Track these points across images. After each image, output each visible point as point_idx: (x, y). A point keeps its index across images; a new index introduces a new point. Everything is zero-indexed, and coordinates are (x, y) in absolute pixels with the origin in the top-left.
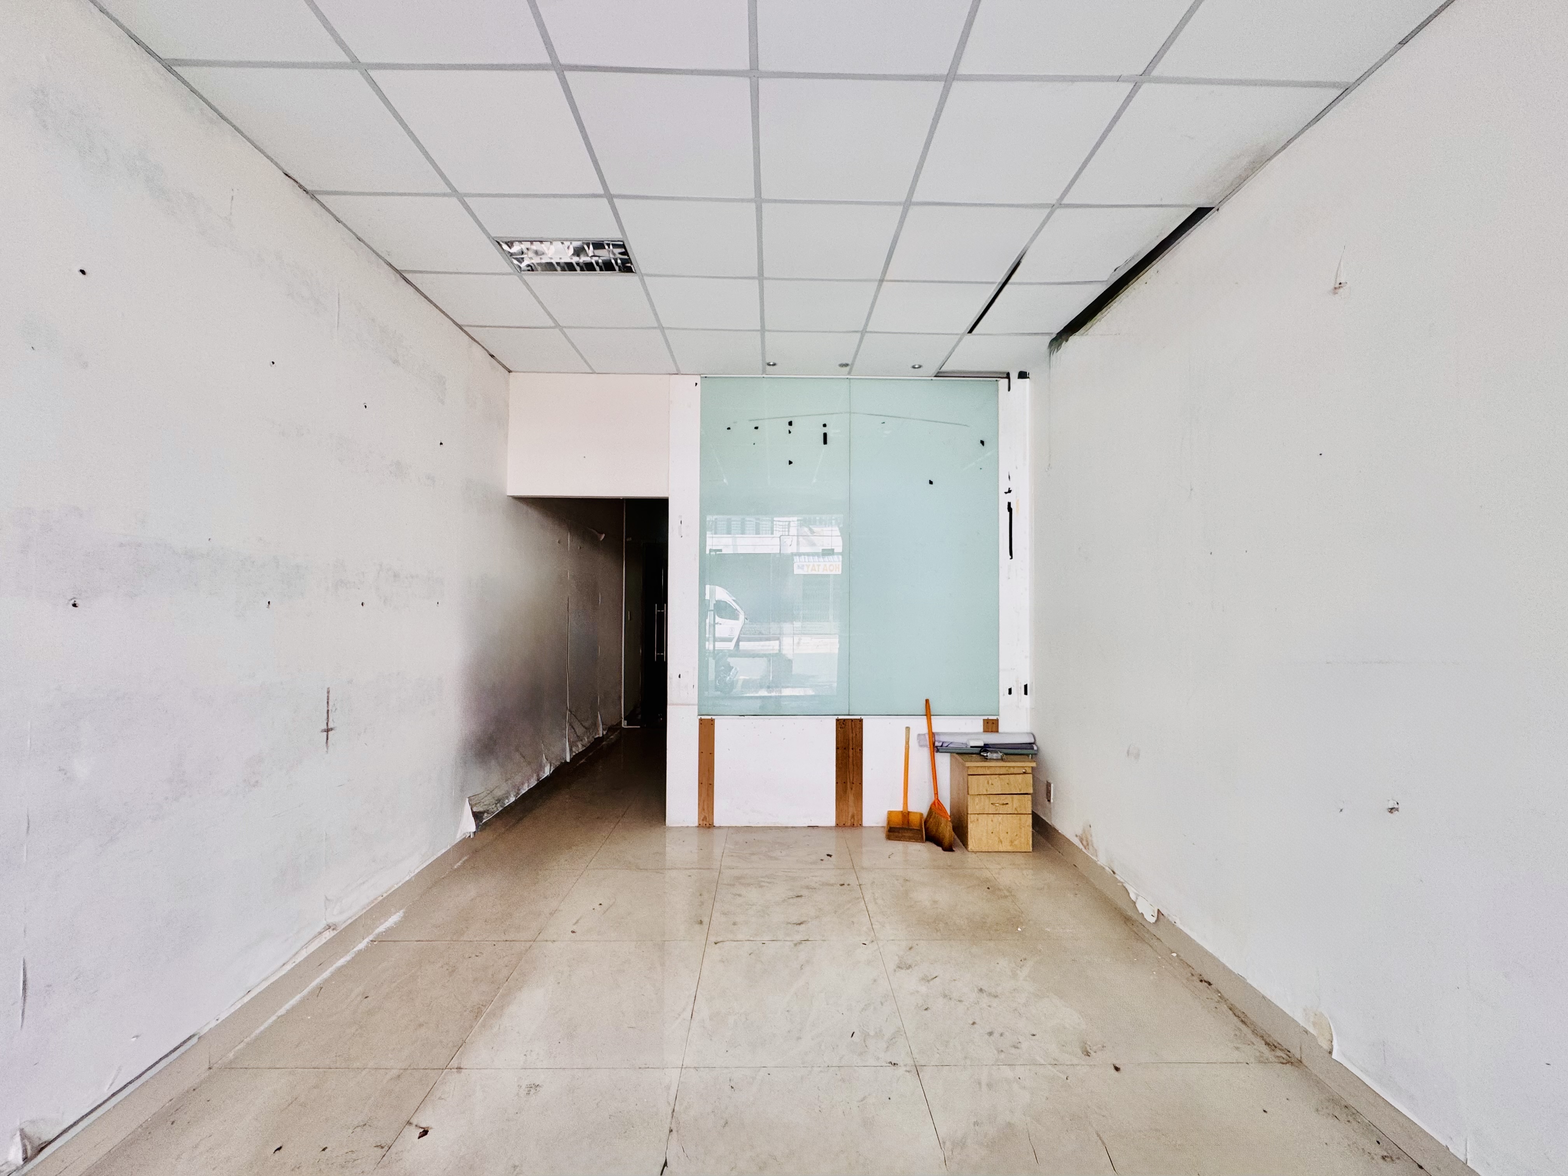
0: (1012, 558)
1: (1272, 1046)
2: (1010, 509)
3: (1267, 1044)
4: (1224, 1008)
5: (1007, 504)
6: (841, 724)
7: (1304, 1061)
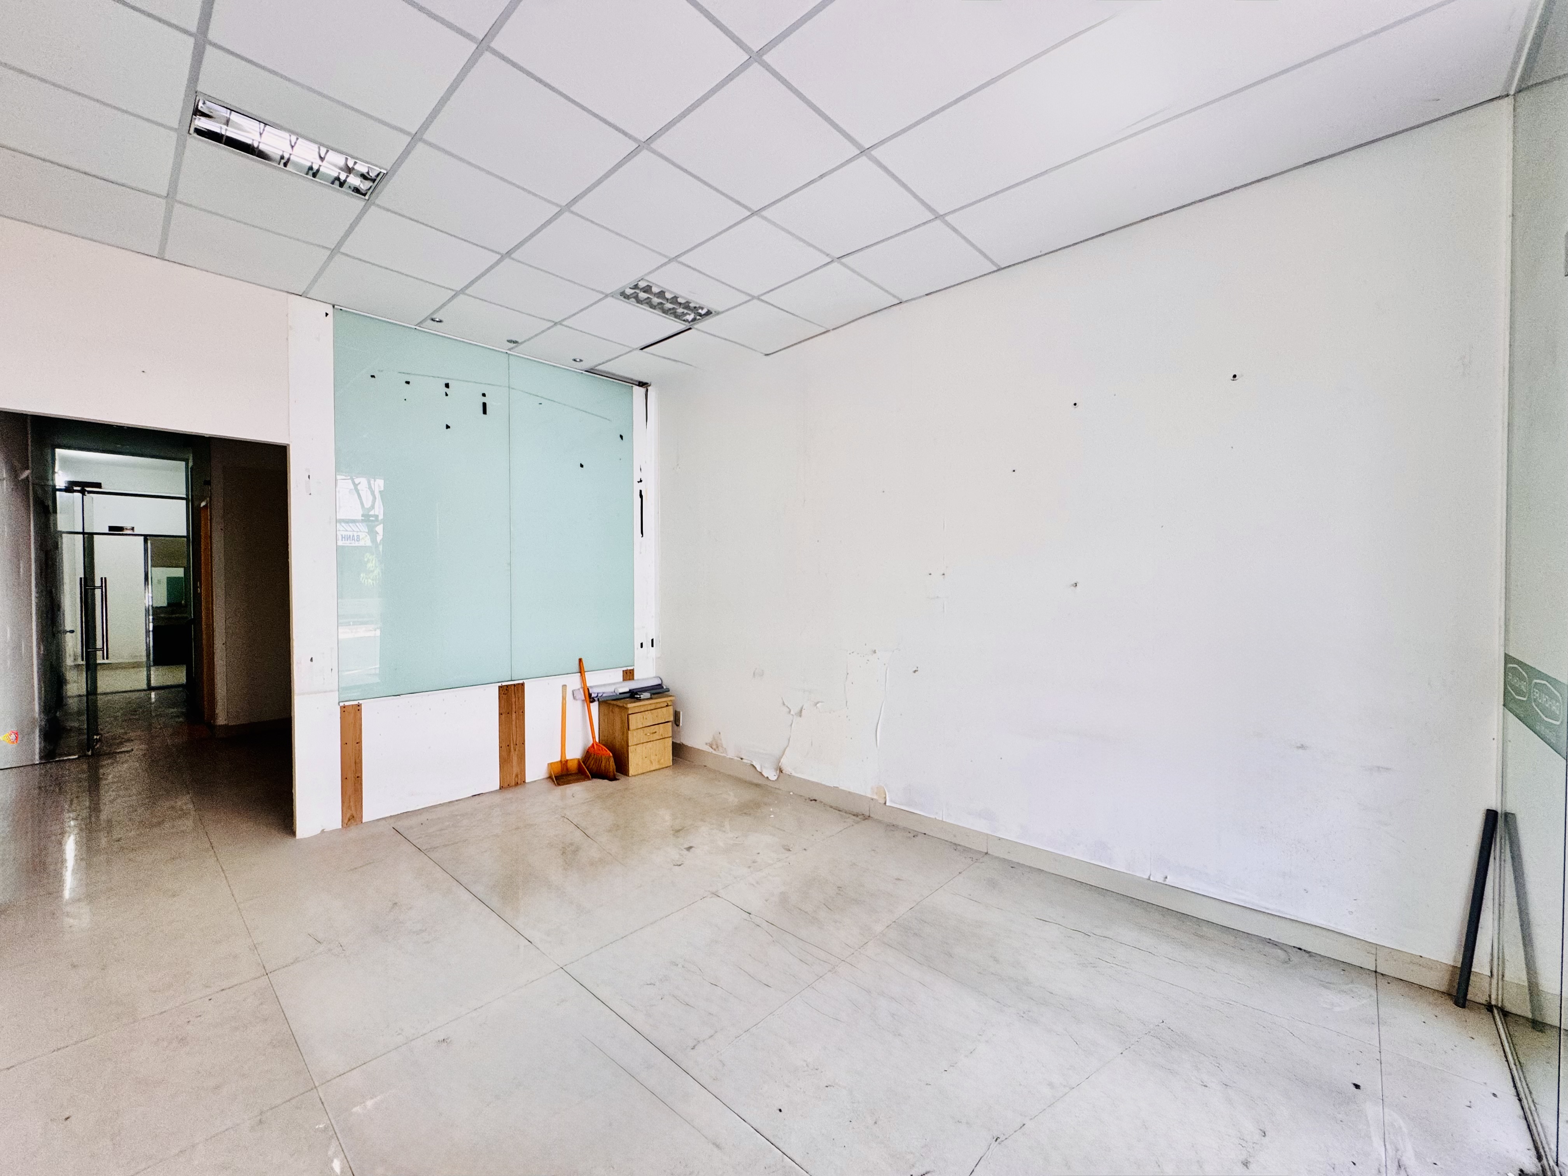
0: (643, 536)
1: (856, 815)
2: (641, 496)
3: (854, 815)
4: (828, 808)
5: (639, 492)
6: (505, 691)
7: (871, 815)
